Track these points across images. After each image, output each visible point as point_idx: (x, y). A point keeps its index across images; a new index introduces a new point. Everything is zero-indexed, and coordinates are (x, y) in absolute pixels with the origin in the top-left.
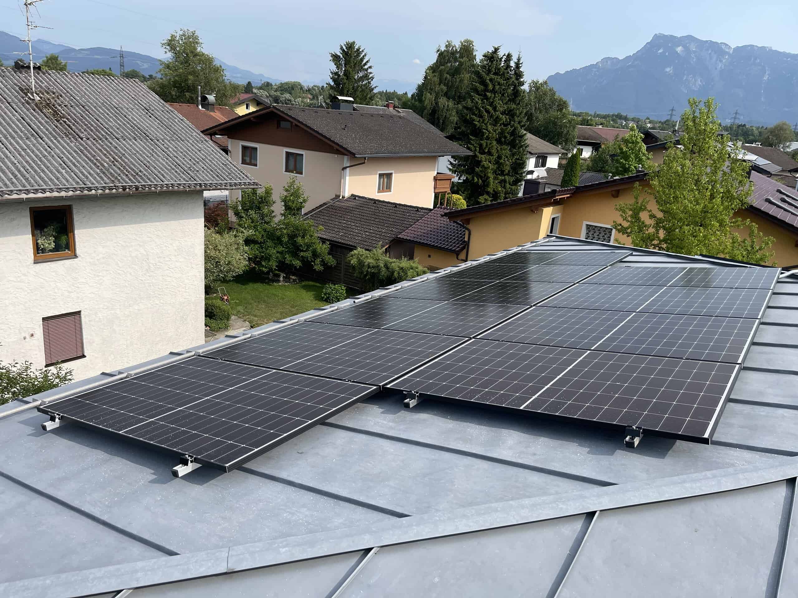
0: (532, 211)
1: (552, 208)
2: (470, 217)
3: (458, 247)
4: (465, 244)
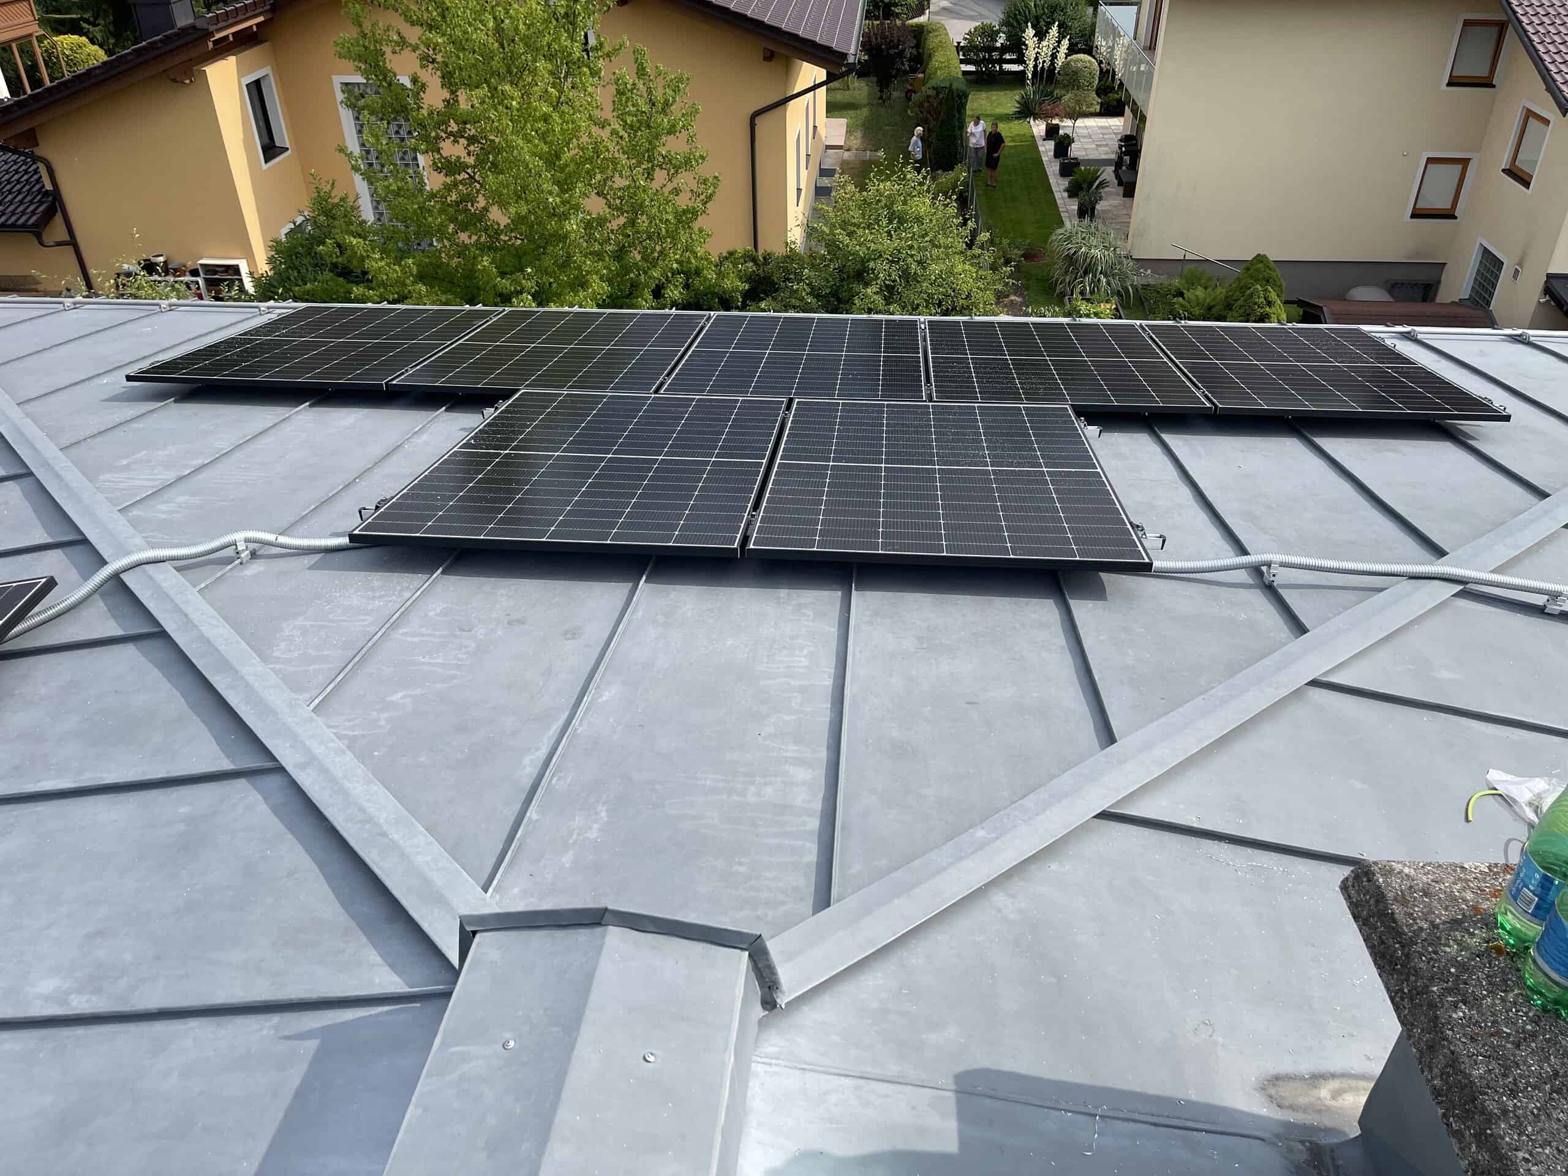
0: (174, 81)
1: (232, 59)
2: (34, 123)
3: (33, 213)
4: (50, 199)
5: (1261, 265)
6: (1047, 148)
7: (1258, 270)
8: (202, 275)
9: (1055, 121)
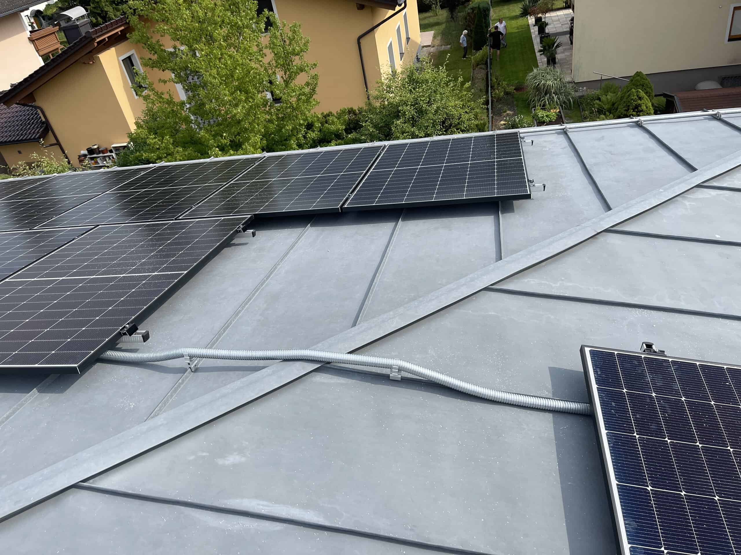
1: (113, 49)
2: (29, 92)
4: (45, 125)
5: (638, 78)
6: (534, 31)
7: (637, 80)
8: (114, 152)
9: (540, 15)
